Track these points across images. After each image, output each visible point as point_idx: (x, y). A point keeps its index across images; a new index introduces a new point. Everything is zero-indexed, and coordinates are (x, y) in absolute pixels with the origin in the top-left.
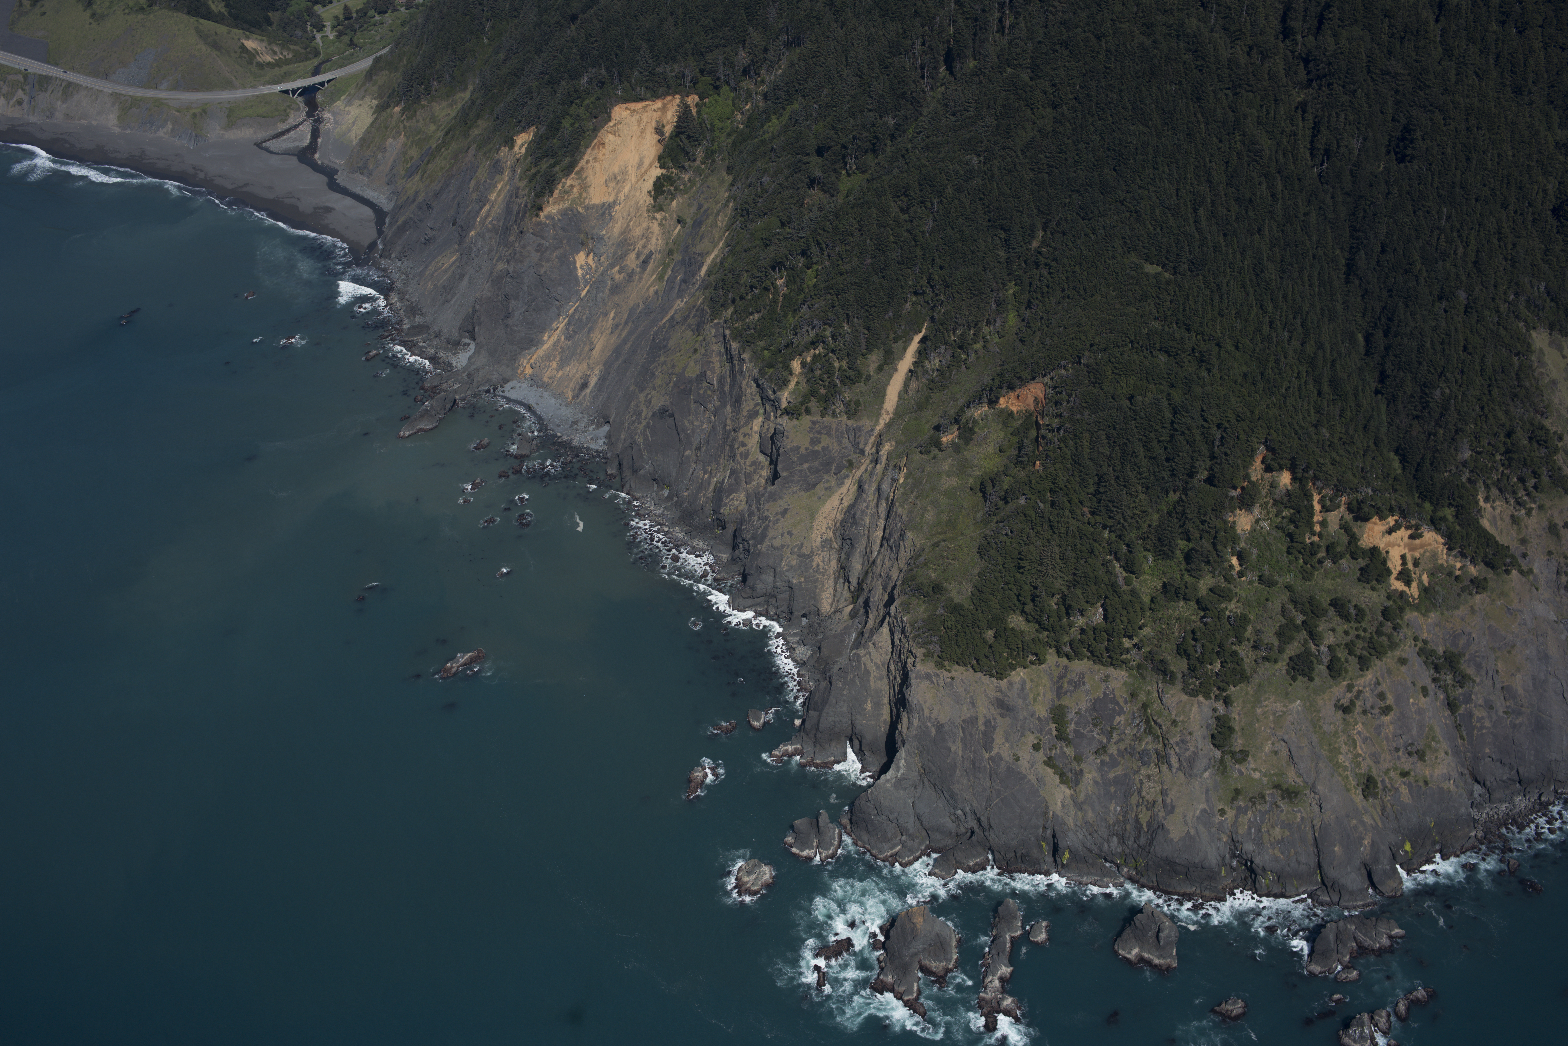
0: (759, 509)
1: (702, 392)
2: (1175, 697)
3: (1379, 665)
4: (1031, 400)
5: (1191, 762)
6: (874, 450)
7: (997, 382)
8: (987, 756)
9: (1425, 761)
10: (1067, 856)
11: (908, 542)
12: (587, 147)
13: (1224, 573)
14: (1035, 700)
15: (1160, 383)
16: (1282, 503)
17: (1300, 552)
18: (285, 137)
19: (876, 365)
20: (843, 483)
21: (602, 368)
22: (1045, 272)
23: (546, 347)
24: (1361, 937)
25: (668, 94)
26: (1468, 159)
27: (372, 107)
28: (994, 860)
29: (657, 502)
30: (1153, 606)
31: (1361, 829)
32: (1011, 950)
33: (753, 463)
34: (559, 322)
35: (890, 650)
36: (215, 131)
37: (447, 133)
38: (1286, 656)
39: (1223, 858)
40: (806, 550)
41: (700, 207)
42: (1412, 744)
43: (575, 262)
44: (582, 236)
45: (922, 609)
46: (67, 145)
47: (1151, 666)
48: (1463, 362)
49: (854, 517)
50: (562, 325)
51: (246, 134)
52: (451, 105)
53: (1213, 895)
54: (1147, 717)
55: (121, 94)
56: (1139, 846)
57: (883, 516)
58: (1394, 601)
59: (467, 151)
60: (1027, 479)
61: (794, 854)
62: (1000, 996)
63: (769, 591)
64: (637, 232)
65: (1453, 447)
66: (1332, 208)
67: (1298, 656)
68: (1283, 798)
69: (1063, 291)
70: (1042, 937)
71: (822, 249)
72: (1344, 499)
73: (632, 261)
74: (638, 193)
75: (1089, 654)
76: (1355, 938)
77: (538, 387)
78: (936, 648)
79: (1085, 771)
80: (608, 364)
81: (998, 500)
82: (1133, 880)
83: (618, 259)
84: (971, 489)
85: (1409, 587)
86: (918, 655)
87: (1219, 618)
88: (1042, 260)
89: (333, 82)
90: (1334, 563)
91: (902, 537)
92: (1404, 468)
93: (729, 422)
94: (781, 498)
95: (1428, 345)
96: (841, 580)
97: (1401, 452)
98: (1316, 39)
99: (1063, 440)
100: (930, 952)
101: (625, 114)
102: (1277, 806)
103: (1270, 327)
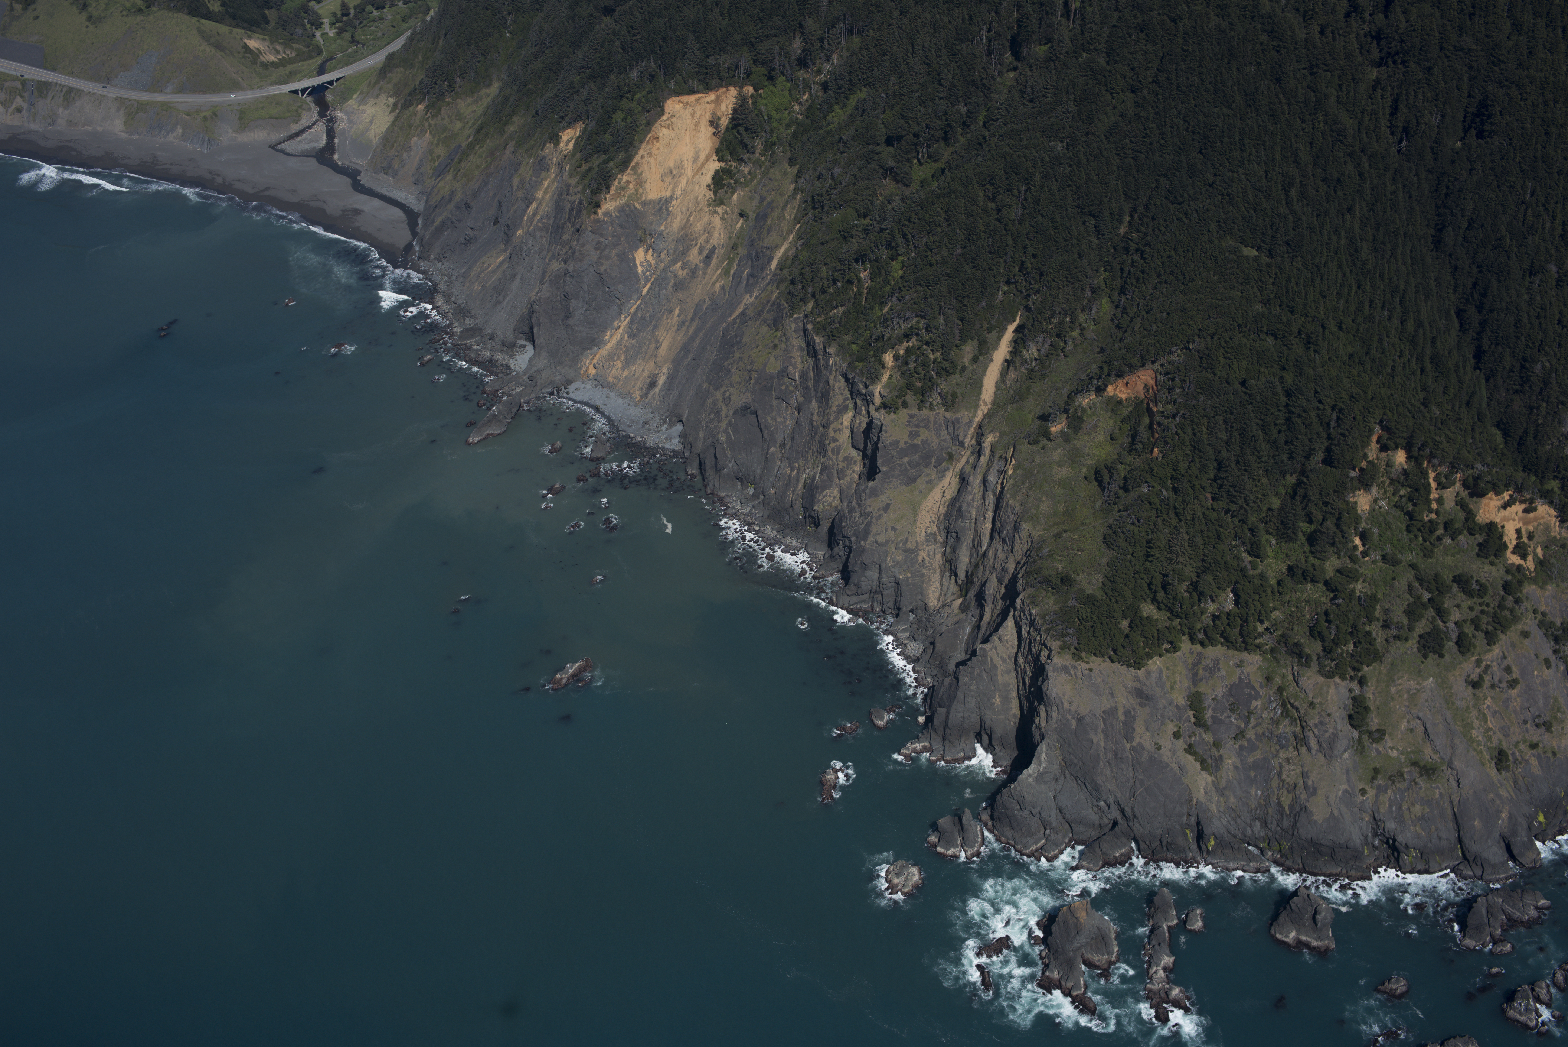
0: (860, 506)
1: (783, 388)
2: (1311, 679)
3: (1504, 639)
4: (1140, 387)
5: (1331, 744)
6: (974, 442)
7: (1106, 370)
8: (1128, 746)
9: (1552, 732)
10: (1212, 842)
11: (1024, 534)
12: (641, 142)
13: (1349, 554)
14: (1172, 688)
15: (1272, 367)
16: (1399, 482)
17: (1419, 530)
18: (300, 138)
19: (971, 356)
20: (944, 476)
21: (671, 366)
22: (1136, 257)
23: (609, 346)
24: (1509, 909)
25: (722, 87)
26: (1547, 133)
27: (388, 106)
28: (1139, 849)
29: (743, 501)
30: (1281, 589)
31: (1498, 802)
32: (1170, 939)
33: (846, 459)
34: (620, 321)
35: (1016, 643)
36: (227, 135)
37: (478, 131)
38: (1416, 634)
39: (1366, 838)
40: (911, 545)
41: (762, 199)
42: (1539, 716)
43: (634, 260)
44: (640, 232)
45: (1051, 601)
46: (74, 153)
47: (1285, 649)
48: (1560, 336)
49: (960, 510)
50: (624, 325)
51: (260, 136)
52: (476, 102)
53: (1359, 874)
54: (1284, 700)
55: (125, 99)
56: (1282, 829)
57: (991, 507)
58: (1513, 575)
59: (505, 148)
60: (1147, 467)
61: (939, 854)
62: (1167, 986)
63: (874, 587)
64: (699, 227)
65: (1557, 420)
66: (1416, 186)
67: (1428, 634)
68: (1421, 775)
69: (1159, 275)
70: (1198, 925)
71: (907, 240)
72: (1459, 475)
73: (694, 256)
74: (697, 187)
75: (1222, 640)
76: (1503, 910)
77: (603, 387)
78: (1072, 641)
79: (1225, 756)
80: (677, 362)
81: (1117, 488)
82: (1277, 863)
83: (680, 254)
84: (1086, 478)
85: (1525, 561)
86: (1053, 648)
87: (1350, 599)
88: (1133, 246)
89: (342, 80)
90: (1453, 539)
91: (1016, 528)
92: (1506, 443)
93: (815, 418)
94: (882, 493)
95: (1525, 320)
96: (948, 574)
97: (1502, 426)
98: (1386, 17)
99: (1182, 427)
100: (1091, 946)
101: (678, 107)
102: (1416, 784)
103: (1370, 306)
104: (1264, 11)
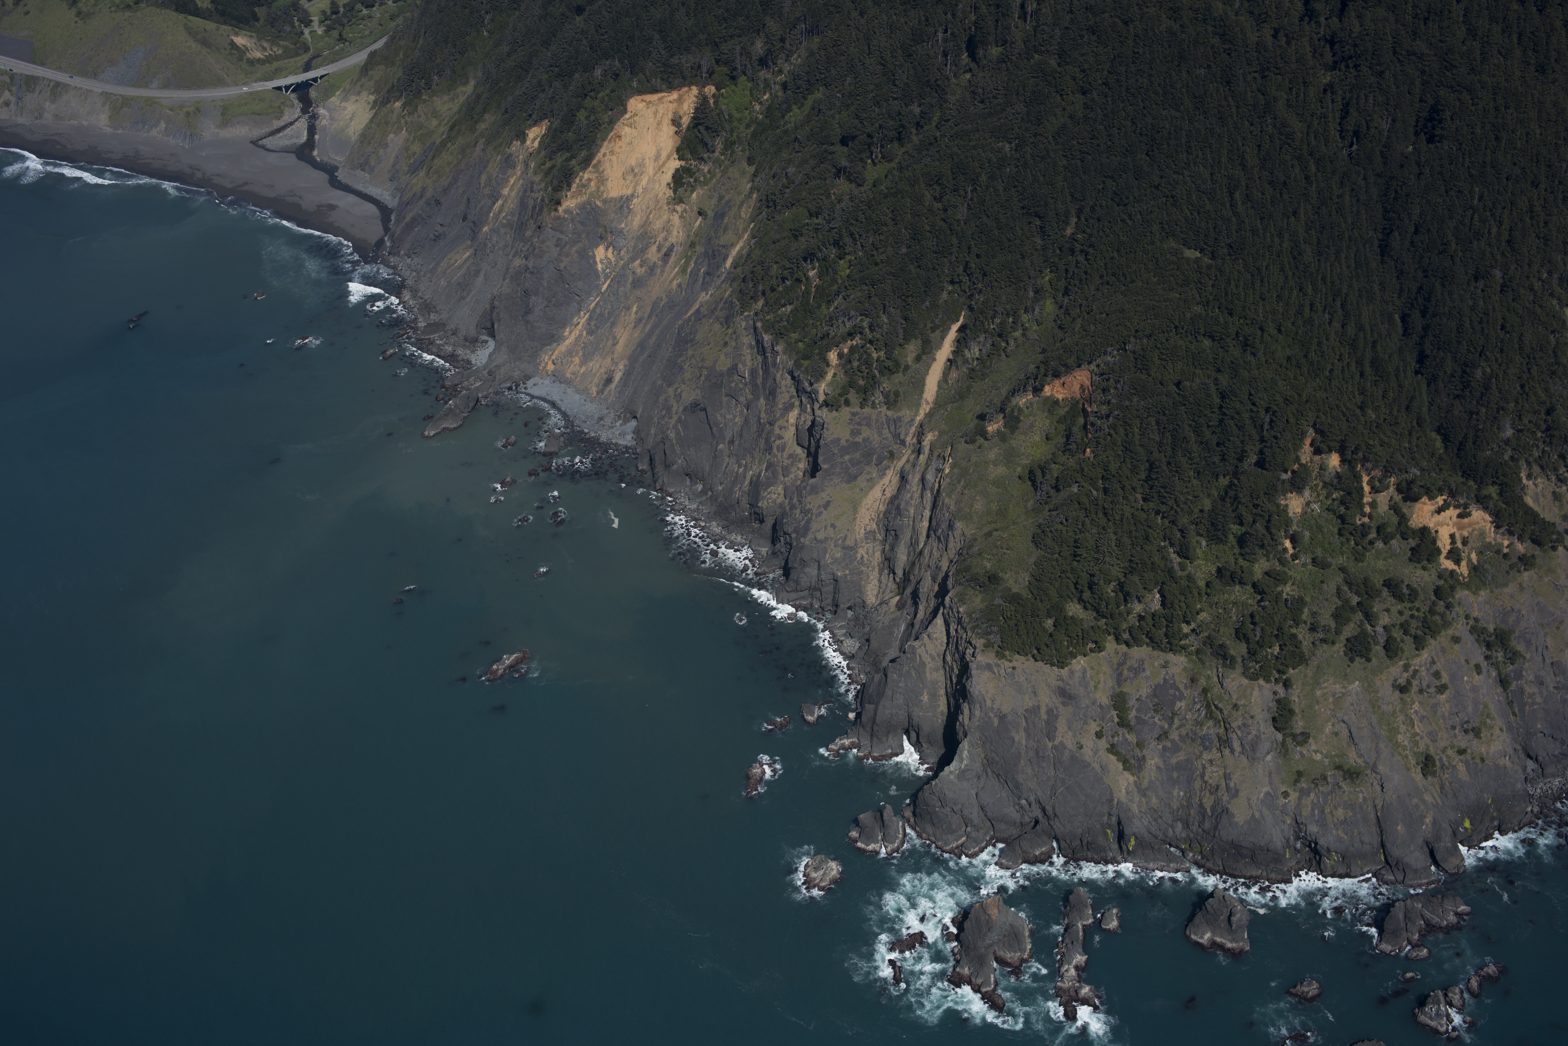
0: (800, 502)
1: (733, 385)
2: (1235, 681)
3: (1433, 645)
4: (1076, 388)
5: (1254, 746)
6: (915, 440)
7: (1042, 370)
8: (1050, 745)
9: (1480, 738)
10: (1133, 842)
11: (957, 533)
12: (603, 140)
13: (1278, 556)
14: (1096, 687)
15: (1207, 369)
16: (1332, 486)
17: (1351, 534)
18: (281, 134)
19: (914, 355)
20: (884, 474)
21: (627, 363)
22: (1081, 258)
23: (567, 342)
24: (1428, 914)
25: (684, 86)
26: (1497, 139)
27: (369, 103)
28: (1059, 848)
29: (691, 497)
30: (1209, 591)
31: (1422, 807)
32: (1084, 938)
33: (791, 456)
34: (580, 317)
35: (945, 641)
36: (210, 130)
37: (452, 128)
38: (1343, 638)
39: (1288, 841)
40: (850, 542)
41: (721, 198)
42: (1468, 722)
43: (594, 257)
44: (601, 230)
45: (978, 599)
46: (59, 147)
47: (1210, 650)
48: (1502, 341)
49: (898, 508)
50: (583, 321)
51: (241, 131)
52: (452, 99)
53: (1280, 877)
54: (1208, 702)
55: (111, 94)
56: (1204, 831)
57: (928, 506)
58: (1445, 580)
59: (475, 146)
60: (1078, 466)
61: (859, 849)
62: (1078, 985)
63: (813, 584)
64: (658, 225)
65: (1496, 426)
66: (1364, 190)
67: (1355, 637)
68: (1345, 779)
69: (1101, 277)
70: (1113, 924)
71: (854, 239)
72: (1392, 479)
73: (653, 254)
74: (657, 186)
75: (1148, 640)
76: (1422, 916)
77: (560, 382)
78: (996, 639)
79: (1148, 757)
80: (633, 359)
81: (1049, 488)
82: (1199, 865)
83: (639, 252)
84: (1020, 477)
85: (1459, 566)
86: (978, 646)
87: (1276, 602)
88: (1078, 247)
89: (326, 78)
90: (1385, 544)
91: (951, 527)
92: (1446, 448)
93: (763, 415)
94: (823, 490)
95: (1467, 325)
96: (886, 572)
97: (1442, 431)
98: (1340, 21)
99: (1113, 427)
100: (1004, 943)
101: (641, 105)
102: (1340, 787)
103: (1311, 310)
104: (1216, 14)
